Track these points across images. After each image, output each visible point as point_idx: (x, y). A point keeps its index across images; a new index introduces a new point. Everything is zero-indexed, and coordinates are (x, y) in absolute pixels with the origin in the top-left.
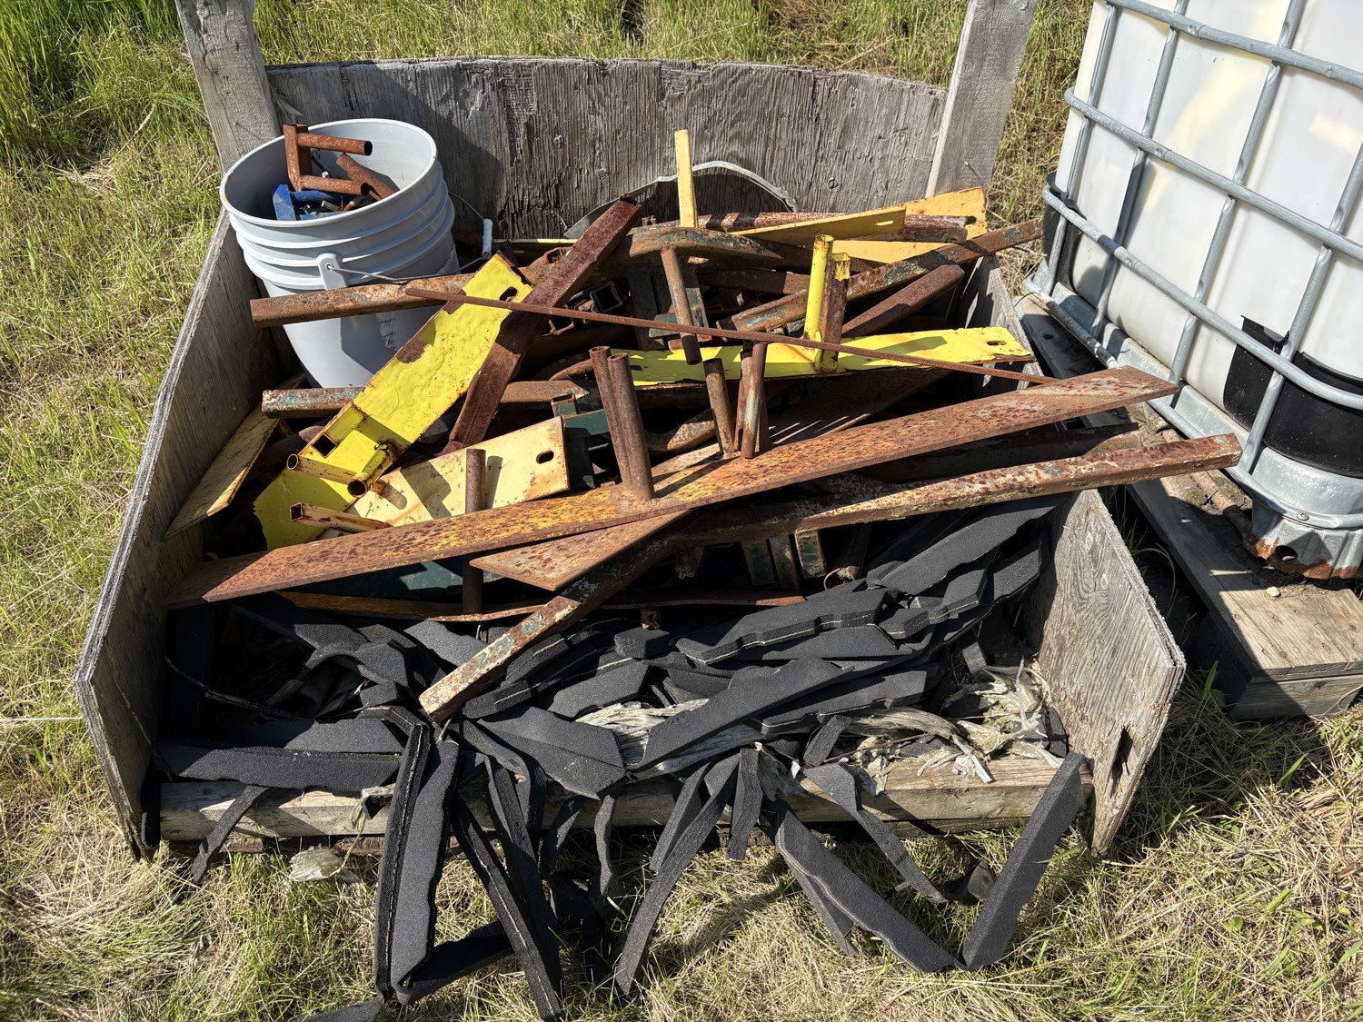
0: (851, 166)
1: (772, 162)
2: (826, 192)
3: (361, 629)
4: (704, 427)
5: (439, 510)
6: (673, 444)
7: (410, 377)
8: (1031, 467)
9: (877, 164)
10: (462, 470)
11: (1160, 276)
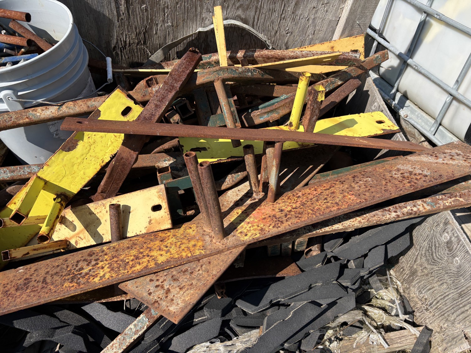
0: (298, 23)
1: (258, 20)
2: (284, 36)
3: (55, 313)
4: (241, 175)
5: (95, 234)
6: (224, 187)
7: (71, 159)
8: (419, 202)
9: (311, 21)
10: (107, 212)
11: (434, 76)
